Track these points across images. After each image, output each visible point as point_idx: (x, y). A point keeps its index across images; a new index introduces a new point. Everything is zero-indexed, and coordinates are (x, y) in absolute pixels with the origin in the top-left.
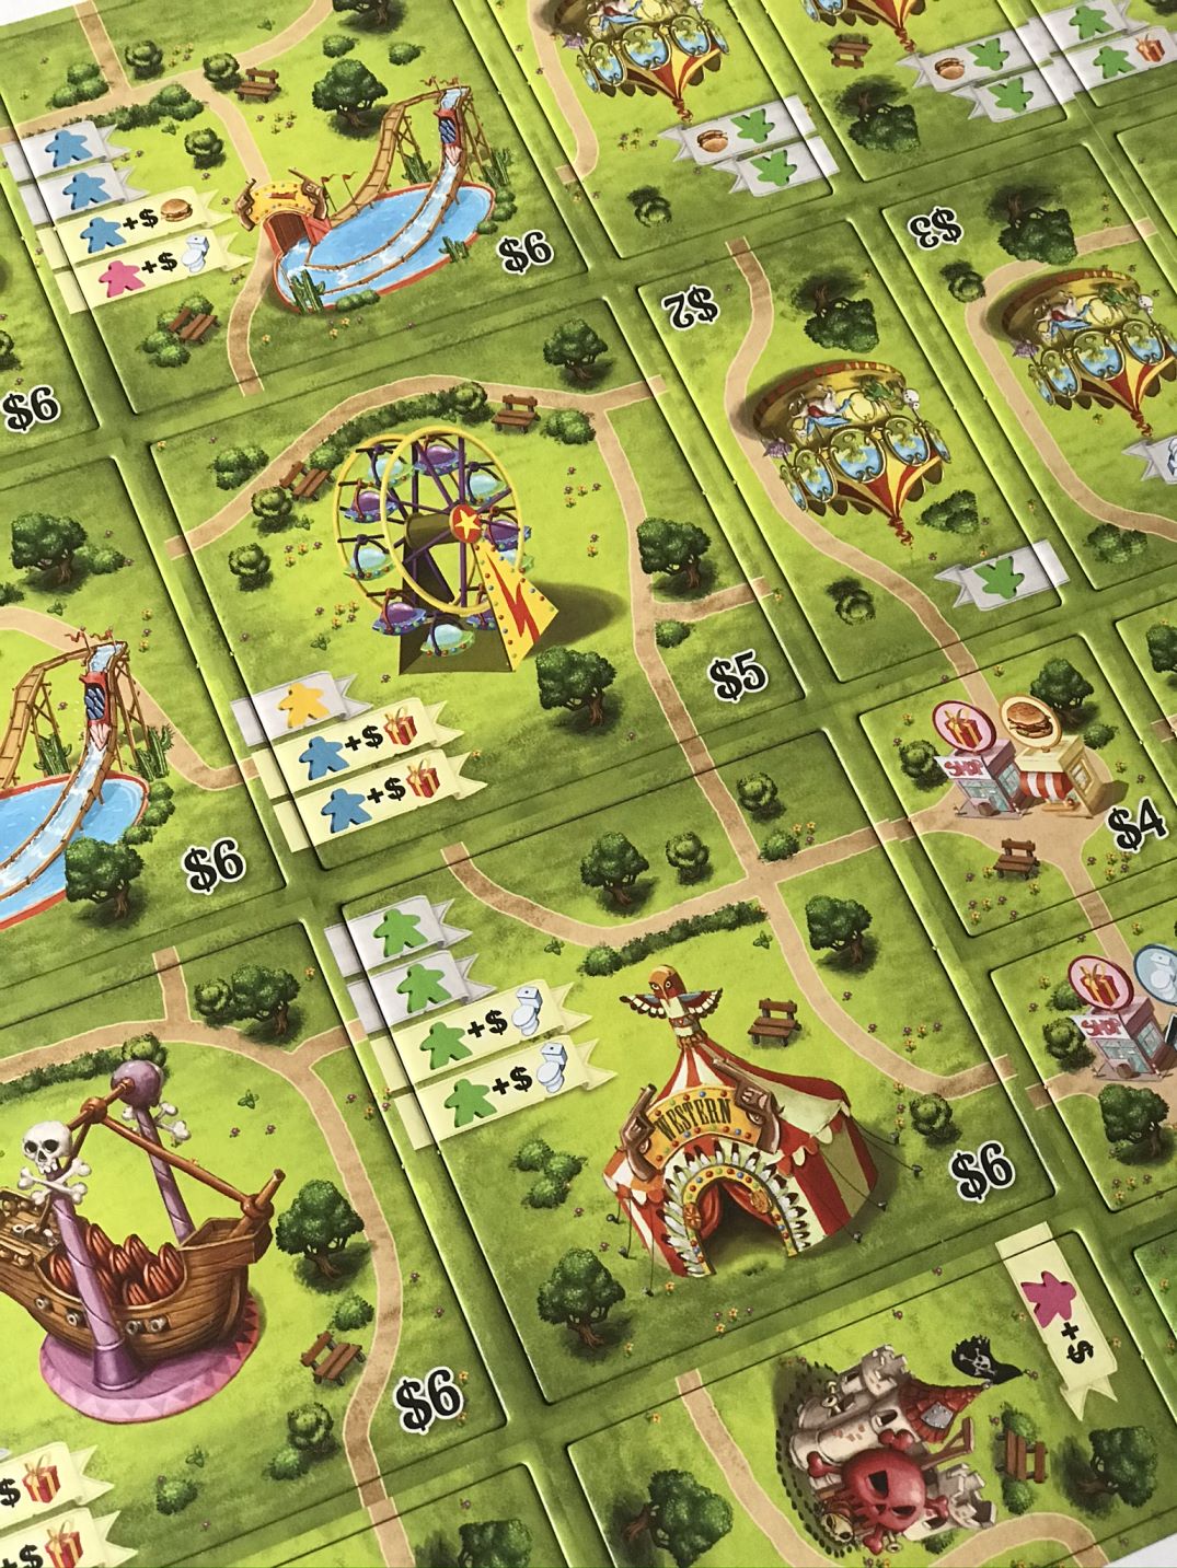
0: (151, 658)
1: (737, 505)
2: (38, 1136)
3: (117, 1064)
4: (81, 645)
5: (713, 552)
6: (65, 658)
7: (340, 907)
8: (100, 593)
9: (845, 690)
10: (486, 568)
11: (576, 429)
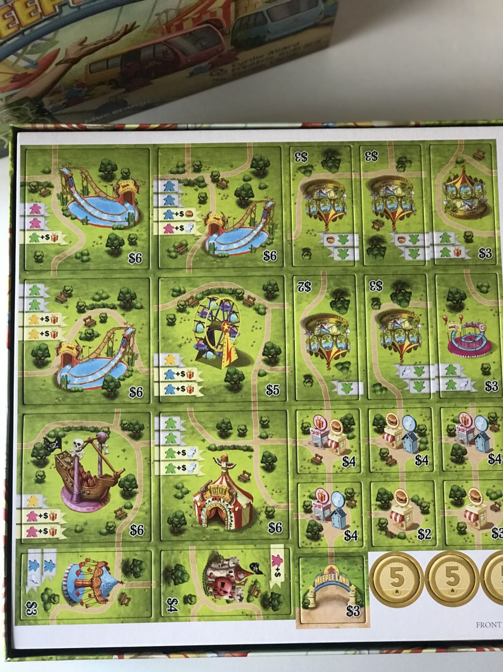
0: (140, 335)
1: (292, 346)
2: (77, 442)
3: (99, 431)
4: (126, 326)
5: (281, 356)
6: (121, 328)
7: (160, 412)
8: (134, 314)
9: (296, 402)
10: (226, 341)
11: (262, 311)
